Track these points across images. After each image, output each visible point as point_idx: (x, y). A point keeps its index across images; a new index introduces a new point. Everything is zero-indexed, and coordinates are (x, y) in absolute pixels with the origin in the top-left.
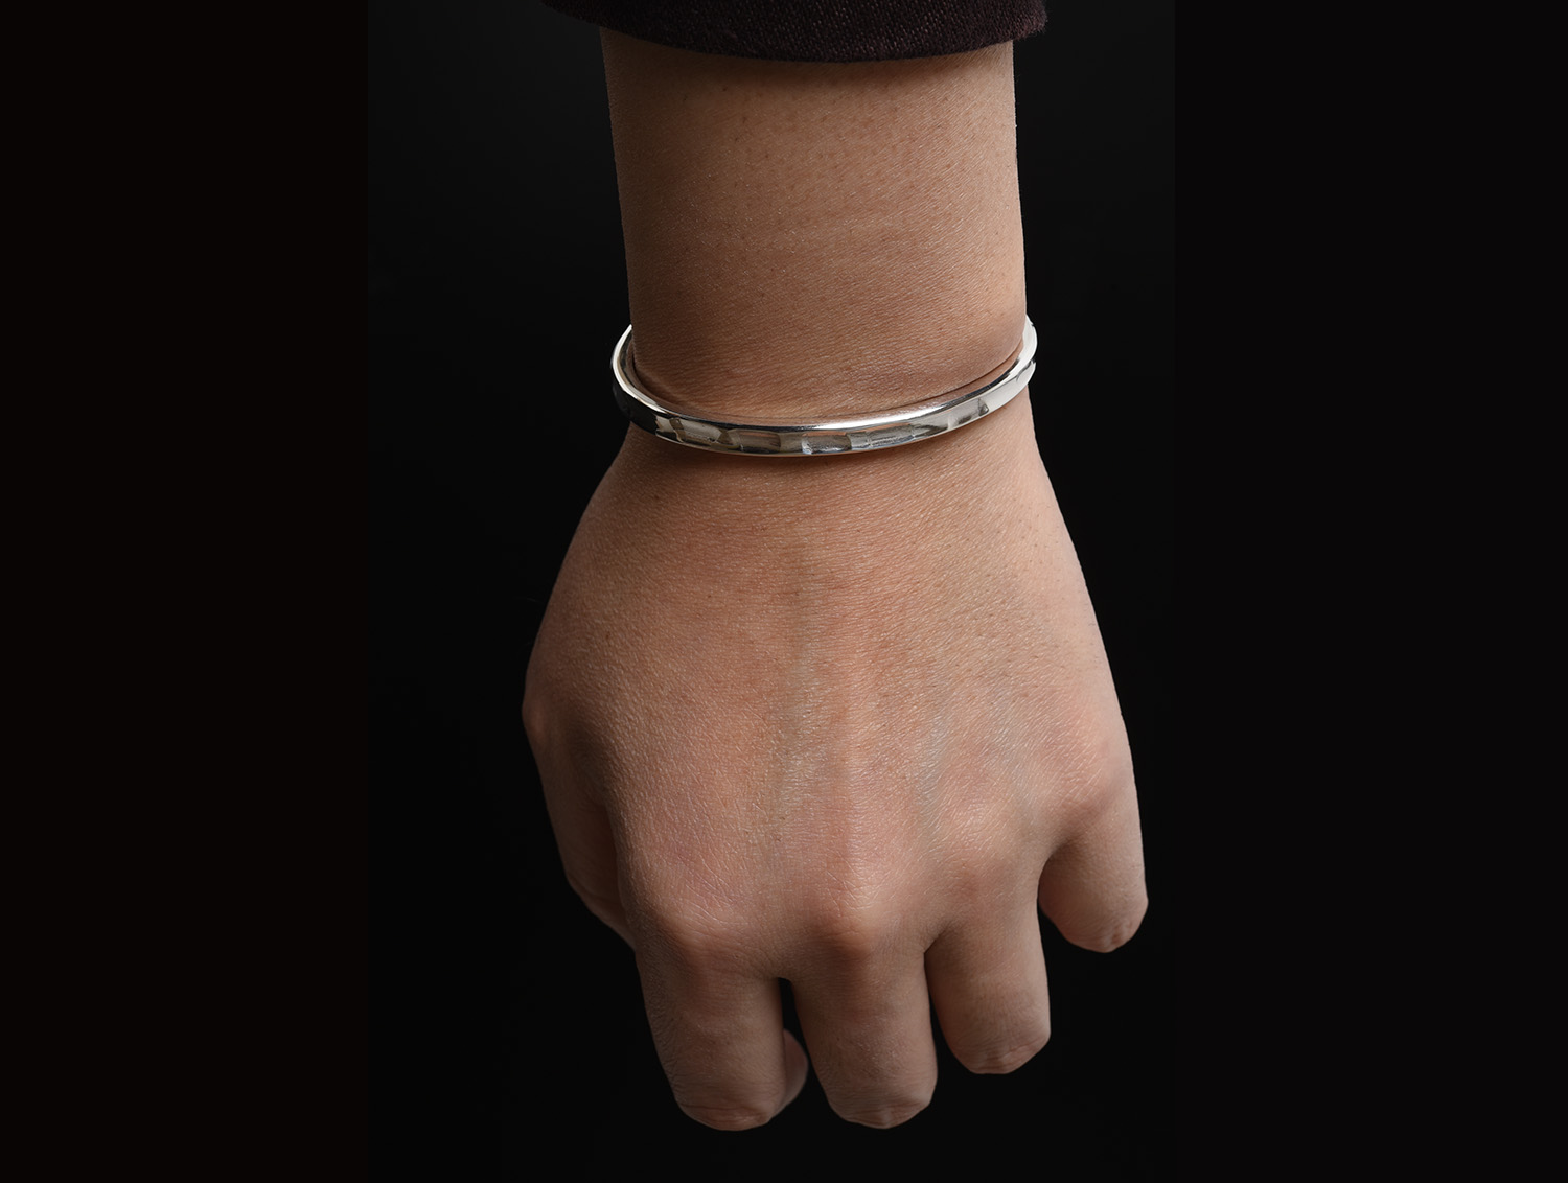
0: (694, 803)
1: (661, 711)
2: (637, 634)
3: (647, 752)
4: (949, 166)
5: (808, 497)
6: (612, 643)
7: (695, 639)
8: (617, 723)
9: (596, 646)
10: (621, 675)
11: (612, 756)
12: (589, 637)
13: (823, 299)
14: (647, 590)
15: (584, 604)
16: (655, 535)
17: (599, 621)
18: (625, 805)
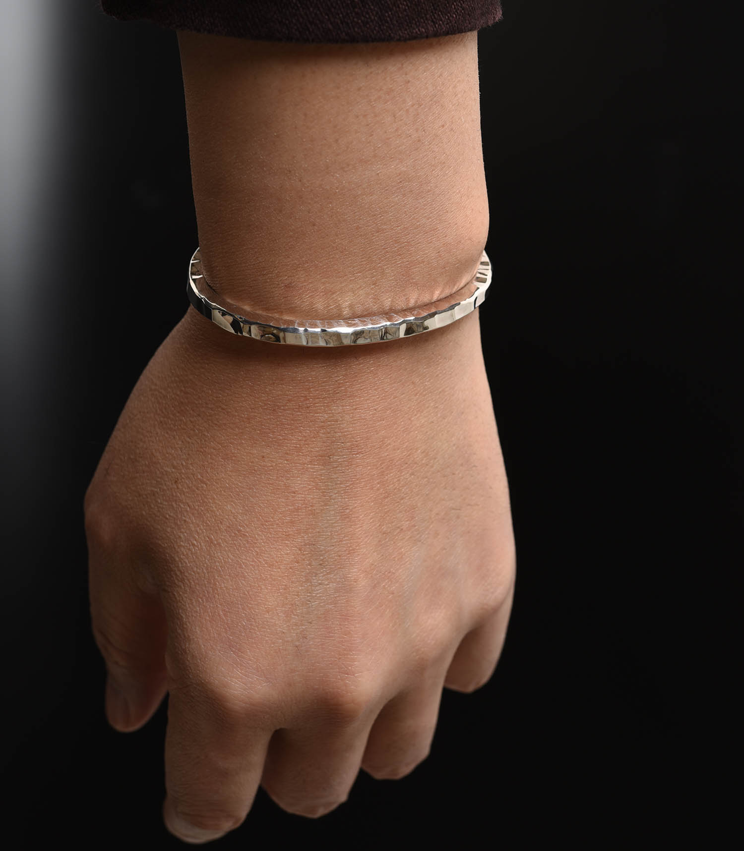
0: (243, 609)
1: (220, 541)
2: (202, 482)
3: (207, 569)
4: (443, 126)
5: (342, 383)
6: (180, 486)
7: (250, 489)
8: (181, 546)
9: (165, 488)
10: (187, 511)
11: (176, 569)
12: (159, 480)
13: (358, 228)
14: (212, 450)
15: (152, 454)
16: (220, 409)
17: (169, 470)
18: (185, 606)
